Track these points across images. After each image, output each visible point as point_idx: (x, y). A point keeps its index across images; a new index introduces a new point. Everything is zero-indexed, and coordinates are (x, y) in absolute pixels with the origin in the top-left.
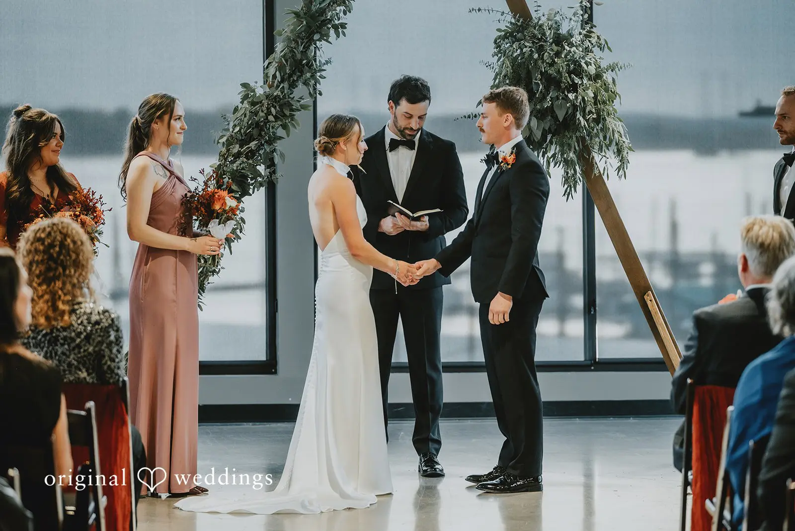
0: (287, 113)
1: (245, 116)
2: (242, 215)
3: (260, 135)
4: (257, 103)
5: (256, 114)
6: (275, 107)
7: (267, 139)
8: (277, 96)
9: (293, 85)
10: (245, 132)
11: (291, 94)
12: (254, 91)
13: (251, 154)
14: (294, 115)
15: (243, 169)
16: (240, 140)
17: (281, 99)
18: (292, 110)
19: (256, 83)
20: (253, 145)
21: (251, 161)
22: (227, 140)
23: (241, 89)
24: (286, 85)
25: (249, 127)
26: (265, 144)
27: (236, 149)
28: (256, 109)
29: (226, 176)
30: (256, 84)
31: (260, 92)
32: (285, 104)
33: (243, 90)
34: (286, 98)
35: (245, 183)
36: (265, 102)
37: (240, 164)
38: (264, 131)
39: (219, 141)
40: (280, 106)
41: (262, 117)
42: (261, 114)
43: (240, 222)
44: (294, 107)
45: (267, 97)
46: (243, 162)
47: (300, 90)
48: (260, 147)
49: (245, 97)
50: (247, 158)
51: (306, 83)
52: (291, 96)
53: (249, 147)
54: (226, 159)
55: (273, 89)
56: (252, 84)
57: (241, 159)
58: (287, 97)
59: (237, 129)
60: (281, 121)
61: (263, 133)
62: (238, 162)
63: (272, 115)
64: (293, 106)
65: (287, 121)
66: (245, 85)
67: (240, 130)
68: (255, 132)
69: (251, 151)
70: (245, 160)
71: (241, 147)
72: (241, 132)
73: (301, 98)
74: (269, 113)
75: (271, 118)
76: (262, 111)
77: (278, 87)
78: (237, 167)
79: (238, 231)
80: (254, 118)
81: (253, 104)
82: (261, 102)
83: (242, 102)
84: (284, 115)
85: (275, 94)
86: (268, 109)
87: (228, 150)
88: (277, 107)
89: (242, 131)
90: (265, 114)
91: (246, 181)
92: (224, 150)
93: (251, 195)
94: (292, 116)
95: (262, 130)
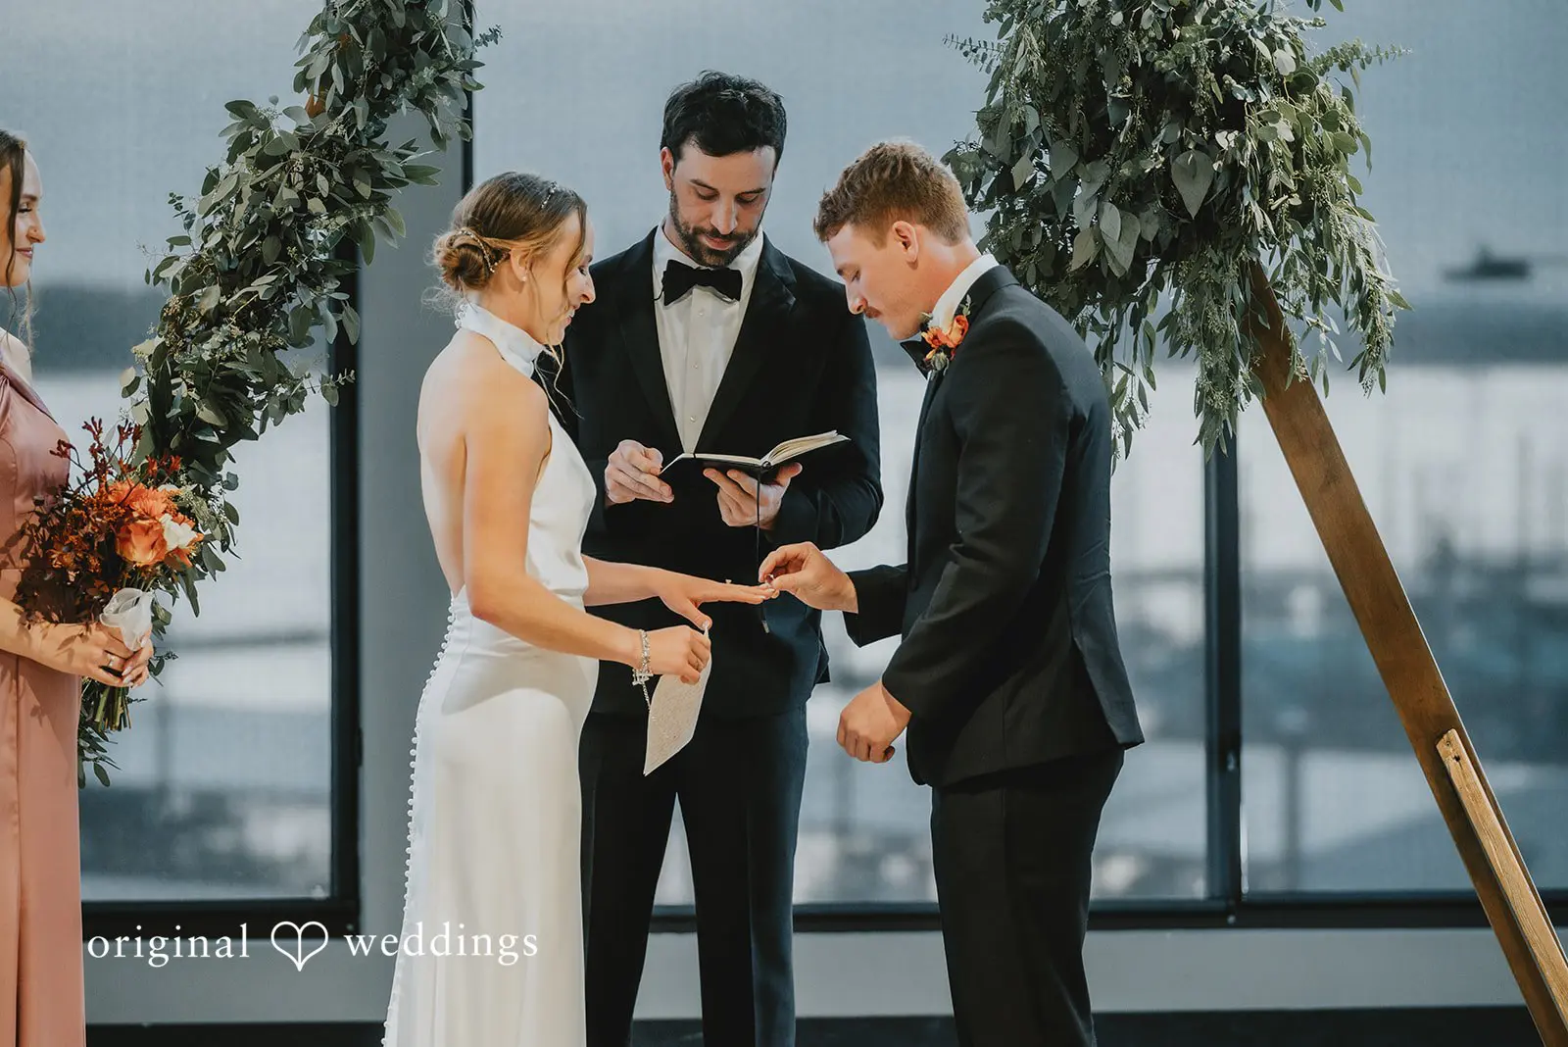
0: (365, 190)
1: (239, 200)
2: (229, 497)
3: (283, 256)
4: (275, 160)
5: (271, 194)
6: (328, 174)
7: (305, 268)
8: (335, 139)
9: (381, 107)
10: (239, 248)
11: (377, 134)
12: (265, 124)
13: (258, 315)
14: (385, 198)
15: (231, 358)
16: (224, 274)
17: (345, 149)
18: (379, 182)
19: (275, 101)
20: (261, 286)
21: (254, 336)
22: (186, 272)
23: (229, 120)
24: (360, 106)
25: (250, 230)
26: (300, 283)
27: (210, 298)
28: (272, 176)
29: (179, 380)
30: (272, 106)
31: (284, 126)
32: (359, 163)
33: (235, 121)
34: (361, 147)
35: (237, 400)
36: (298, 157)
37: (223, 344)
38: (296, 244)
39: (161, 275)
40: (347, 171)
41: (290, 201)
42: (287, 193)
43: (223, 517)
44: (386, 174)
45: (305, 142)
46: (231, 338)
47: (404, 123)
48: (282, 292)
49: (241, 144)
50: (244, 324)
51: (421, 101)
52: (379, 141)
53: (250, 294)
54: (180, 329)
55: (323, 118)
56: (261, 104)
57: (225, 327)
58: (365, 143)
59: (215, 239)
60: (348, 213)
61: (292, 251)
62: (217, 339)
63: (320, 196)
64: (381, 169)
65: (364, 215)
66: (239, 108)
67: (224, 242)
68: (268, 248)
69: (258, 305)
70: (237, 332)
71: (227, 292)
72: (226, 249)
73: (408, 147)
74: (310, 191)
75: (315, 205)
76: (291, 186)
77: (336, 111)
78: (214, 351)
79: (217, 544)
80: (267, 207)
81: (262, 162)
82: (286, 157)
83: (231, 160)
84: (357, 198)
85: (329, 132)
86: (308, 177)
87: (188, 303)
88: (336, 174)
89: (232, 245)
90: (300, 193)
91: (239, 395)
92: (174, 301)
93: (256, 438)
94: (379, 202)
95: (287, 241)
